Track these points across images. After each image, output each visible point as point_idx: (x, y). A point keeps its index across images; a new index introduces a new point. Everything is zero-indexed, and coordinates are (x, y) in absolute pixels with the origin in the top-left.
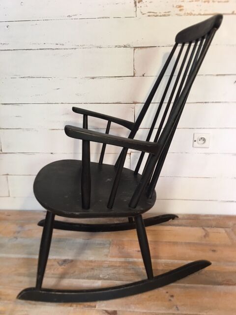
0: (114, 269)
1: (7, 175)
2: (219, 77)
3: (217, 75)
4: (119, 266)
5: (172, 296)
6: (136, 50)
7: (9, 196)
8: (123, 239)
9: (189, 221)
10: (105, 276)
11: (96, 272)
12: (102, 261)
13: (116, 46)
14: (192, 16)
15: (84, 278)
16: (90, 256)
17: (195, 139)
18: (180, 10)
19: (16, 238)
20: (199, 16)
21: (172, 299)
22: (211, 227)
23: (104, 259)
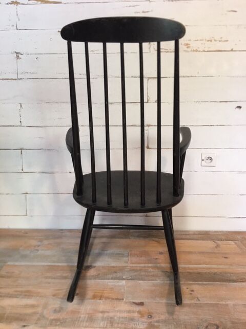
0: (135, 272)
1: (27, 193)
2: (222, 103)
3: (221, 102)
4: (140, 270)
5: (192, 291)
6: (150, 80)
7: (26, 215)
9: (200, 236)
10: (128, 278)
11: (119, 275)
13: (132, 77)
14: (198, 52)
15: (109, 279)
17: (203, 158)
18: (188, 47)
19: (38, 250)
20: (203, 52)
21: (192, 293)
22: (221, 240)
23: (124, 265)
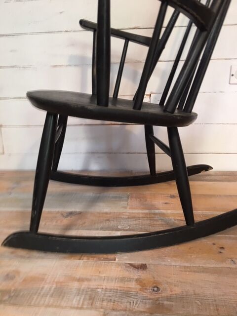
0: (136, 220)
4: (143, 217)
5: (222, 248)
8: (144, 193)
9: (224, 177)
10: (125, 227)
11: (112, 224)
12: (120, 213)
16: (103, 208)
17: (233, 73)
21: (222, 251)
23: (122, 210)
